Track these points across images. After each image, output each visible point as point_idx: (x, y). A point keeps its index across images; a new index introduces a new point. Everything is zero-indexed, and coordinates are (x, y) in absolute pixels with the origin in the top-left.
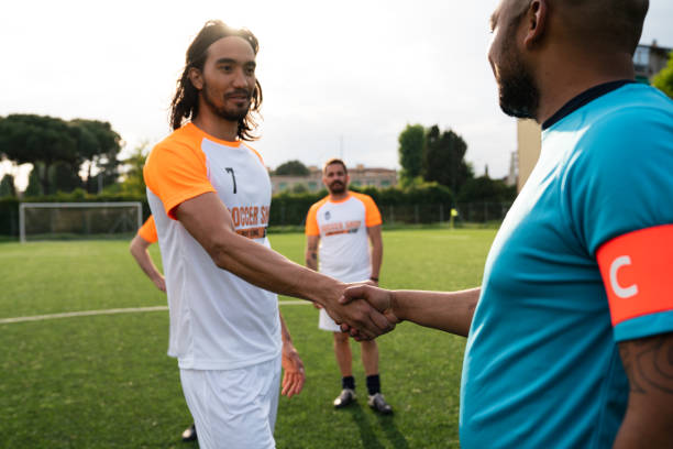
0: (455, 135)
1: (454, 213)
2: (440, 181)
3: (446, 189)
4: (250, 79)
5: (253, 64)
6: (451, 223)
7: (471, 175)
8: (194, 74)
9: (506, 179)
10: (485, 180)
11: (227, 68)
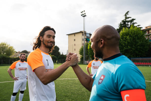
0: (57, 47)
1: (57, 61)
2: (54, 55)
3: (55, 57)
4: (54, 40)
5: (55, 37)
6: (56, 63)
7: (60, 54)
8: (41, 38)
9: (66, 55)
10: (62, 55)
11: (49, 37)
